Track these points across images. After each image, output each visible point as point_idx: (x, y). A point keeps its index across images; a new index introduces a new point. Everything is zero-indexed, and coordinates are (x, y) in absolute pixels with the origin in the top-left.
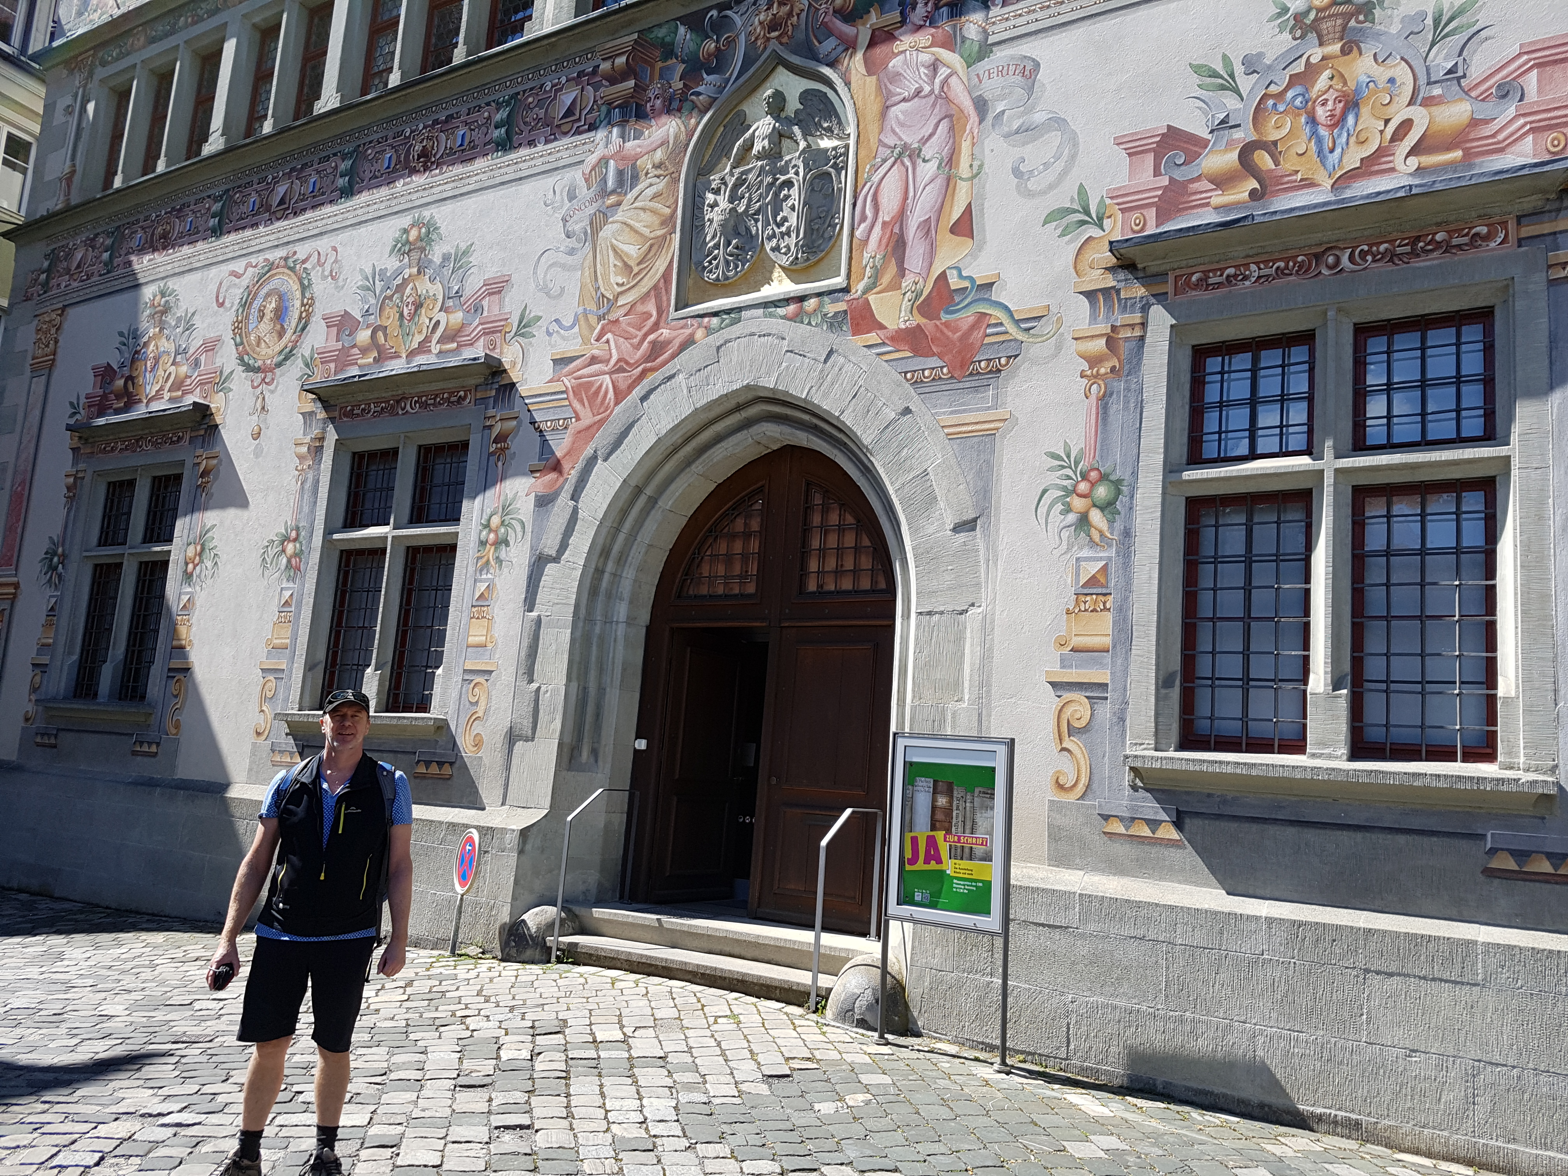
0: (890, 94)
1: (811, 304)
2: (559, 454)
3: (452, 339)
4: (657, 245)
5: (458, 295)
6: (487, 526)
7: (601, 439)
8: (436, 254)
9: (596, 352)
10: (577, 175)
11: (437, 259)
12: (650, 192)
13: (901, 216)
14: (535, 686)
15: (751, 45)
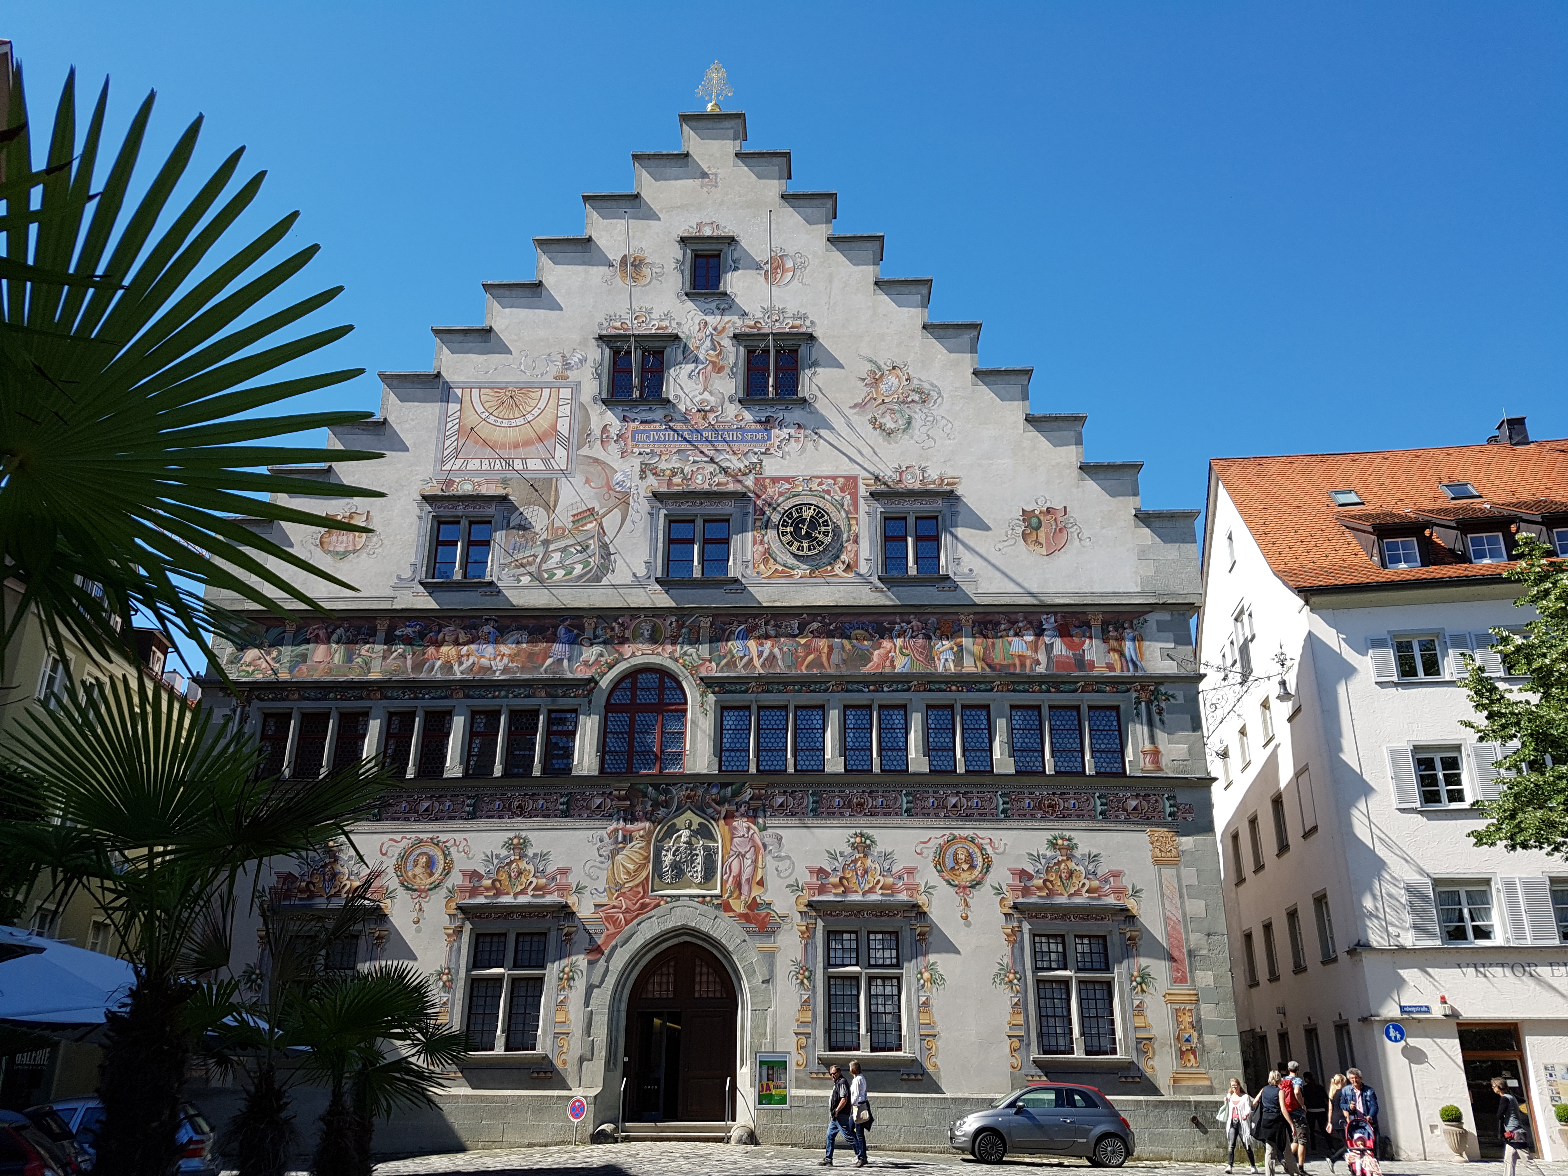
0: (734, 834)
1: (708, 899)
2: (599, 943)
3: (540, 890)
4: (641, 867)
5: (543, 871)
6: (563, 971)
7: (618, 939)
8: (530, 852)
9: (615, 904)
10: (604, 833)
11: (531, 854)
12: (638, 846)
13: (740, 875)
14: (591, 1038)
15: (679, 802)
